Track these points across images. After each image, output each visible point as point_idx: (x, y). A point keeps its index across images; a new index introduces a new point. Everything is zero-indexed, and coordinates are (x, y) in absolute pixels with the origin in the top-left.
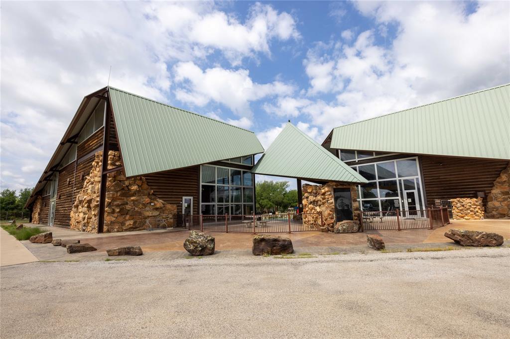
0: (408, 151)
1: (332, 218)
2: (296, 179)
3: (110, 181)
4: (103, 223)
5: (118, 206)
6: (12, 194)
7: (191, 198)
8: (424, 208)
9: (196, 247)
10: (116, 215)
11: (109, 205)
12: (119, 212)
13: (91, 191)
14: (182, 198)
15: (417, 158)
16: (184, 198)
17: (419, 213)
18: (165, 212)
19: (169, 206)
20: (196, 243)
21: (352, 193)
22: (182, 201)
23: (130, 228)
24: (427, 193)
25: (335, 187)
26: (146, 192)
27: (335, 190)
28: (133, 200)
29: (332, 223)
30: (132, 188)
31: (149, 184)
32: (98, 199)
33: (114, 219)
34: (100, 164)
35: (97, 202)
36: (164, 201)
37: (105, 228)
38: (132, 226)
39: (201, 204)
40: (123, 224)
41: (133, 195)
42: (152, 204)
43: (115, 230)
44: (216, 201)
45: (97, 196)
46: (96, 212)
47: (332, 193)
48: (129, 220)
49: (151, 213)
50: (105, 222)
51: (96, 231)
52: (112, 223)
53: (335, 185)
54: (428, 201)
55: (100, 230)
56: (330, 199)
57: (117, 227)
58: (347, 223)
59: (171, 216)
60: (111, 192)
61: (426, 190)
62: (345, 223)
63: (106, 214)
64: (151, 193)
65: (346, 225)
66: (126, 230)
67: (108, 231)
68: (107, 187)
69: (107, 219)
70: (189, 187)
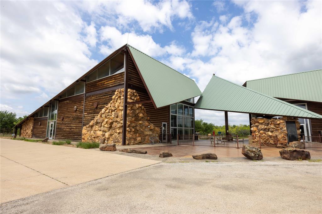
0: (302, 99)
1: (286, 140)
2: (249, 114)
3: (129, 110)
4: (126, 138)
5: (133, 127)
6: (15, 115)
7: (166, 123)
8: (310, 135)
9: (256, 155)
10: (132, 133)
11: (129, 126)
12: (134, 131)
13: (114, 116)
14: (162, 123)
15: (306, 104)
16: (163, 123)
17: (306, 138)
18: (155, 132)
19: (156, 128)
20: (255, 152)
21: (296, 124)
22: (162, 125)
23: (139, 142)
24: (312, 126)
25: (286, 120)
26: (146, 118)
27: (287, 122)
28: (140, 124)
29: (286, 143)
30: (140, 115)
31: (147, 113)
32: (122, 122)
33: (131, 136)
34: (122, 97)
35: (122, 124)
36: (154, 125)
37: (127, 142)
38: (140, 141)
39: (171, 127)
40: (135, 139)
41: (140, 120)
42: (149, 127)
43: (132, 143)
44: (177, 126)
45: (121, 120)
46: (121, 131)
47: (285, 124)
48: (139, 137)
49: (149, 132)
50: (126, 137)
51: (122, 144)
52: (130, 138)
53: (287, 119)
54: (313, 131)
55: (124, 144)
56: (284, 127)
57: (133, 142)
58: (298, 143)
59: (157, 135)
60: (130, 118)
61: (312, 125)
62: (296, 143)
63: (127, 132)
64: (148, 119)
65: (297, 144)
66: (136, 144)
67: (128, 144)
68: (127, 114)
69: (128, 135)
70: (165, 116)
